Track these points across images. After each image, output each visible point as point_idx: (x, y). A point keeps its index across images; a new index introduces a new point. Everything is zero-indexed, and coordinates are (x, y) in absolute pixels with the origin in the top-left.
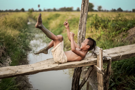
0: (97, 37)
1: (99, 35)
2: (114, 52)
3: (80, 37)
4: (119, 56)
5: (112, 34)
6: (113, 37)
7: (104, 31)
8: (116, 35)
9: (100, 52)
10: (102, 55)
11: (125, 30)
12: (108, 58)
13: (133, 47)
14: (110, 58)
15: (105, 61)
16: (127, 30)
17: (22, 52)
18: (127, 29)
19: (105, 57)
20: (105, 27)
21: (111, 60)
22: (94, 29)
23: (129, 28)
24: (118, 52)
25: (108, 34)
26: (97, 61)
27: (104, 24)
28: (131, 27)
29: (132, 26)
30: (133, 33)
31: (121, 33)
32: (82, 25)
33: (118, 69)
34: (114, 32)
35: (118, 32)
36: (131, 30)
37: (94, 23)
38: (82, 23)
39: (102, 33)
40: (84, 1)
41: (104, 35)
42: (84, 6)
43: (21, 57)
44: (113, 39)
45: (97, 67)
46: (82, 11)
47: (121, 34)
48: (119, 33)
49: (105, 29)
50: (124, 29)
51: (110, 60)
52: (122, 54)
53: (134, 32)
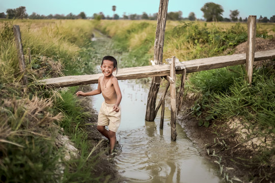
3: (157, 47)
5: (213, 51)
6: (214, 55)
8: (218, 52)
9: (172, 60)
10: (174, 65)
11: (231, 45)
12: (182, 68)
14: (184, 68)
15: (178, 70)
19: (178, 67)
22: (192, 45)
23: (238, 42)
26: (169, 71)
28: (241, 41)
29: (244, 39)
32: (159, 32)
34: (216, 48)
35: (222, 48)
37: (192, 35)
38: (159, 30)
40: (162, 4)
42: (162, 10)
45: (170, 77)
47: (226, 50)
48: (223, 50)
50: (230, 43)
51: (184, 69)
53: (243, 48)
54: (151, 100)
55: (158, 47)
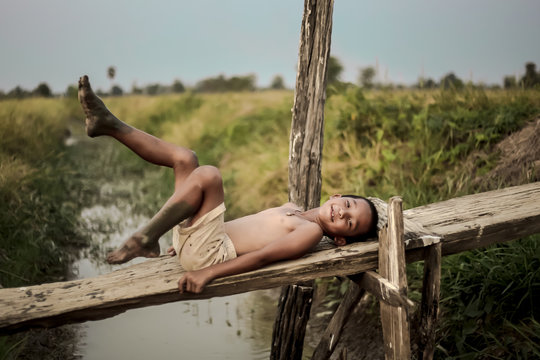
0: (369, 175)
1: (376, 165)
3: (299, 161)
4: (474, 232)
5: (433, 161)
6: (434, 172)
7: (394, 151)
8: (447, 164)
9: (392, 214)
10: (400, 225)
11: (483, 142)
12: (427, 240)
13: (529, 193)
14: (436, 239)
15: (414, 250)
16: (494, 142)
17: (44, 251)
18: (493, 136)
19: (411, 235)
20: (400, 133)
21: (439, 248)
22: (353, 144)
23: (500, 132)
24: (468, 214)
25: (416, 159)
26: (377, 252)
27: (394, 123)
28: (508, 130)
29: (515, 123)
30: (519, 153)
31: (468, 153)
32: (306, 109)
33: (465, 298)
34: (440, 152)
35: (455, 151)
36: (511, 140)
37: (350, 118)
38: (307, 102)
39: (389, 156)
40: (314, 8)
41: (396, 162)
42: (313, 28)
43: (44, 270)
44: (435, 179)
46: (307, 47)
47: (470, 157)
48: (459, 156)
49: (400, 143)
50: (480, 137)
51: (434, 245)
52: (483, 223)
53: (522, 147)
54: (284, 346)
55: (305, 161)
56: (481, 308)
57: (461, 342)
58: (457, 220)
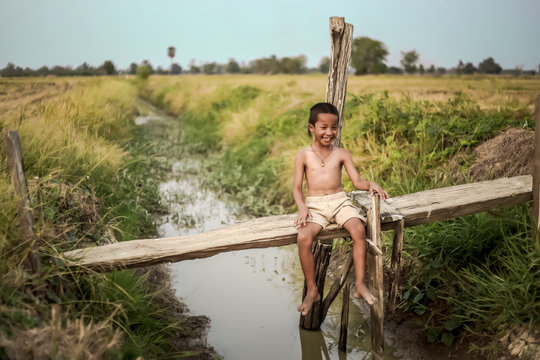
0: (381, 168)
1: (387, 161)
2: (413, 203)
4: (426, 213)
5: (427, 159)
6: (428, 167)
7: (400, 151)
8: (438, 162)
11: (465, 146)
12: (395, 218)
14: (401, 217)
15: (387, 224)
16: (473, 146)
18: (473, 142)
19: (386, 214)
20: (408, 136)
21: (402, 223)
22: (373, 143)
23: (478, 139)
24: (425, 202)
25: (415, 157)
27: (404, 128)
28: (485, 137)
29: (490, 132)
30: (490, 156)
31: (454, 154)
33: (433, 256)
34: (434, 152)
35: (444, 152)
36: (485, 145)
37: (372, 123)
39: (397, 155)
41: (401, 159)
42: (335, 82)
44: (429, 172)
46: (331, 93)
47: (455, 157)
48: (447, 156)
49: (407, 144)
50: (463, 142)
51: (399, 220)
52: (430, 209)
53: (492, 151)
56: (441, 263)
57: (427, 285)
58: (418, 206)
